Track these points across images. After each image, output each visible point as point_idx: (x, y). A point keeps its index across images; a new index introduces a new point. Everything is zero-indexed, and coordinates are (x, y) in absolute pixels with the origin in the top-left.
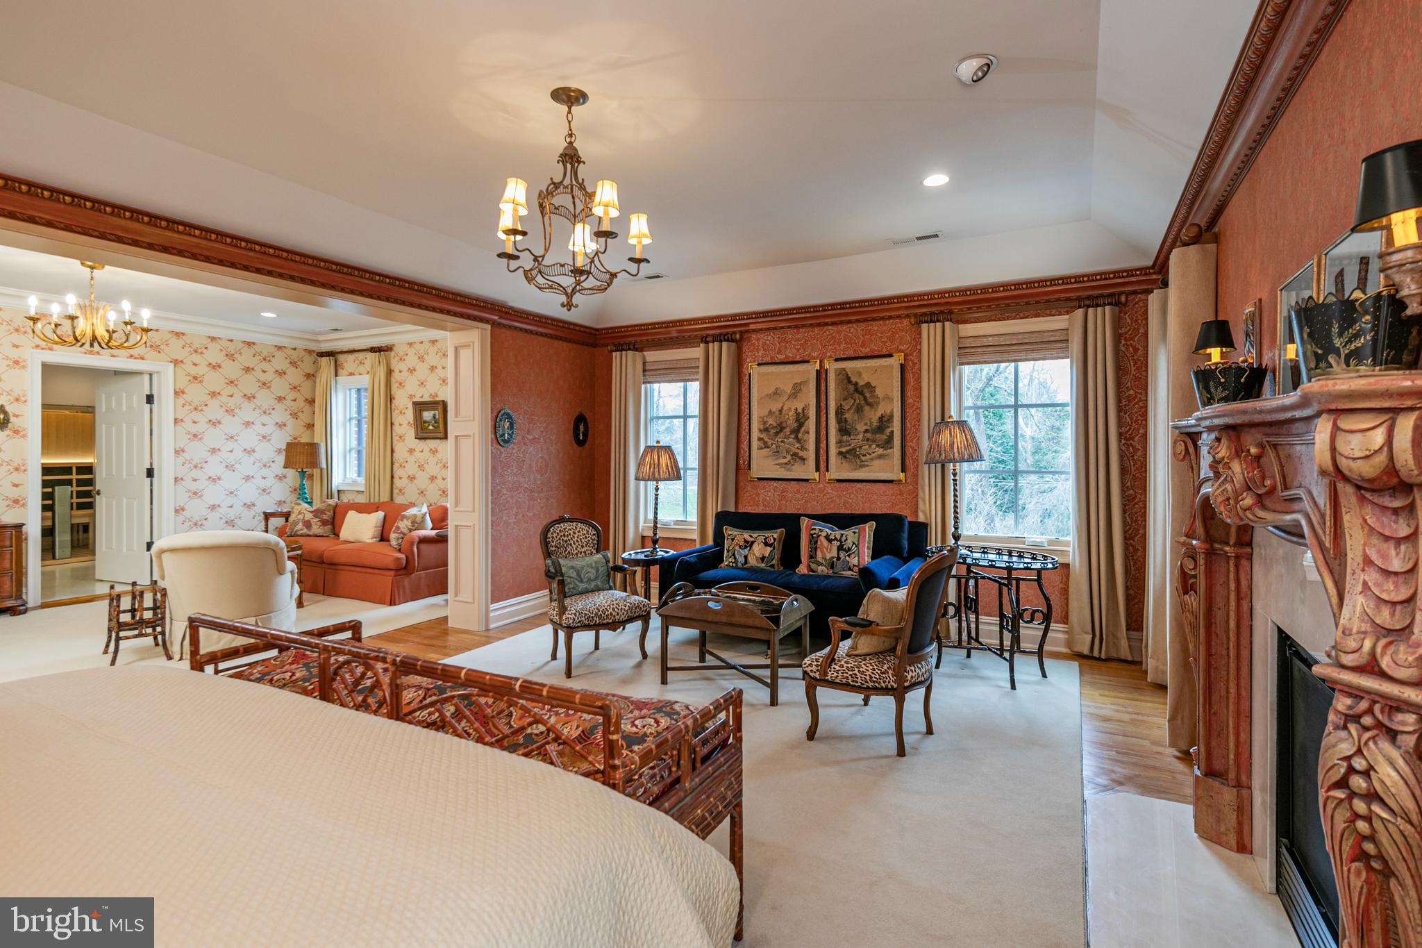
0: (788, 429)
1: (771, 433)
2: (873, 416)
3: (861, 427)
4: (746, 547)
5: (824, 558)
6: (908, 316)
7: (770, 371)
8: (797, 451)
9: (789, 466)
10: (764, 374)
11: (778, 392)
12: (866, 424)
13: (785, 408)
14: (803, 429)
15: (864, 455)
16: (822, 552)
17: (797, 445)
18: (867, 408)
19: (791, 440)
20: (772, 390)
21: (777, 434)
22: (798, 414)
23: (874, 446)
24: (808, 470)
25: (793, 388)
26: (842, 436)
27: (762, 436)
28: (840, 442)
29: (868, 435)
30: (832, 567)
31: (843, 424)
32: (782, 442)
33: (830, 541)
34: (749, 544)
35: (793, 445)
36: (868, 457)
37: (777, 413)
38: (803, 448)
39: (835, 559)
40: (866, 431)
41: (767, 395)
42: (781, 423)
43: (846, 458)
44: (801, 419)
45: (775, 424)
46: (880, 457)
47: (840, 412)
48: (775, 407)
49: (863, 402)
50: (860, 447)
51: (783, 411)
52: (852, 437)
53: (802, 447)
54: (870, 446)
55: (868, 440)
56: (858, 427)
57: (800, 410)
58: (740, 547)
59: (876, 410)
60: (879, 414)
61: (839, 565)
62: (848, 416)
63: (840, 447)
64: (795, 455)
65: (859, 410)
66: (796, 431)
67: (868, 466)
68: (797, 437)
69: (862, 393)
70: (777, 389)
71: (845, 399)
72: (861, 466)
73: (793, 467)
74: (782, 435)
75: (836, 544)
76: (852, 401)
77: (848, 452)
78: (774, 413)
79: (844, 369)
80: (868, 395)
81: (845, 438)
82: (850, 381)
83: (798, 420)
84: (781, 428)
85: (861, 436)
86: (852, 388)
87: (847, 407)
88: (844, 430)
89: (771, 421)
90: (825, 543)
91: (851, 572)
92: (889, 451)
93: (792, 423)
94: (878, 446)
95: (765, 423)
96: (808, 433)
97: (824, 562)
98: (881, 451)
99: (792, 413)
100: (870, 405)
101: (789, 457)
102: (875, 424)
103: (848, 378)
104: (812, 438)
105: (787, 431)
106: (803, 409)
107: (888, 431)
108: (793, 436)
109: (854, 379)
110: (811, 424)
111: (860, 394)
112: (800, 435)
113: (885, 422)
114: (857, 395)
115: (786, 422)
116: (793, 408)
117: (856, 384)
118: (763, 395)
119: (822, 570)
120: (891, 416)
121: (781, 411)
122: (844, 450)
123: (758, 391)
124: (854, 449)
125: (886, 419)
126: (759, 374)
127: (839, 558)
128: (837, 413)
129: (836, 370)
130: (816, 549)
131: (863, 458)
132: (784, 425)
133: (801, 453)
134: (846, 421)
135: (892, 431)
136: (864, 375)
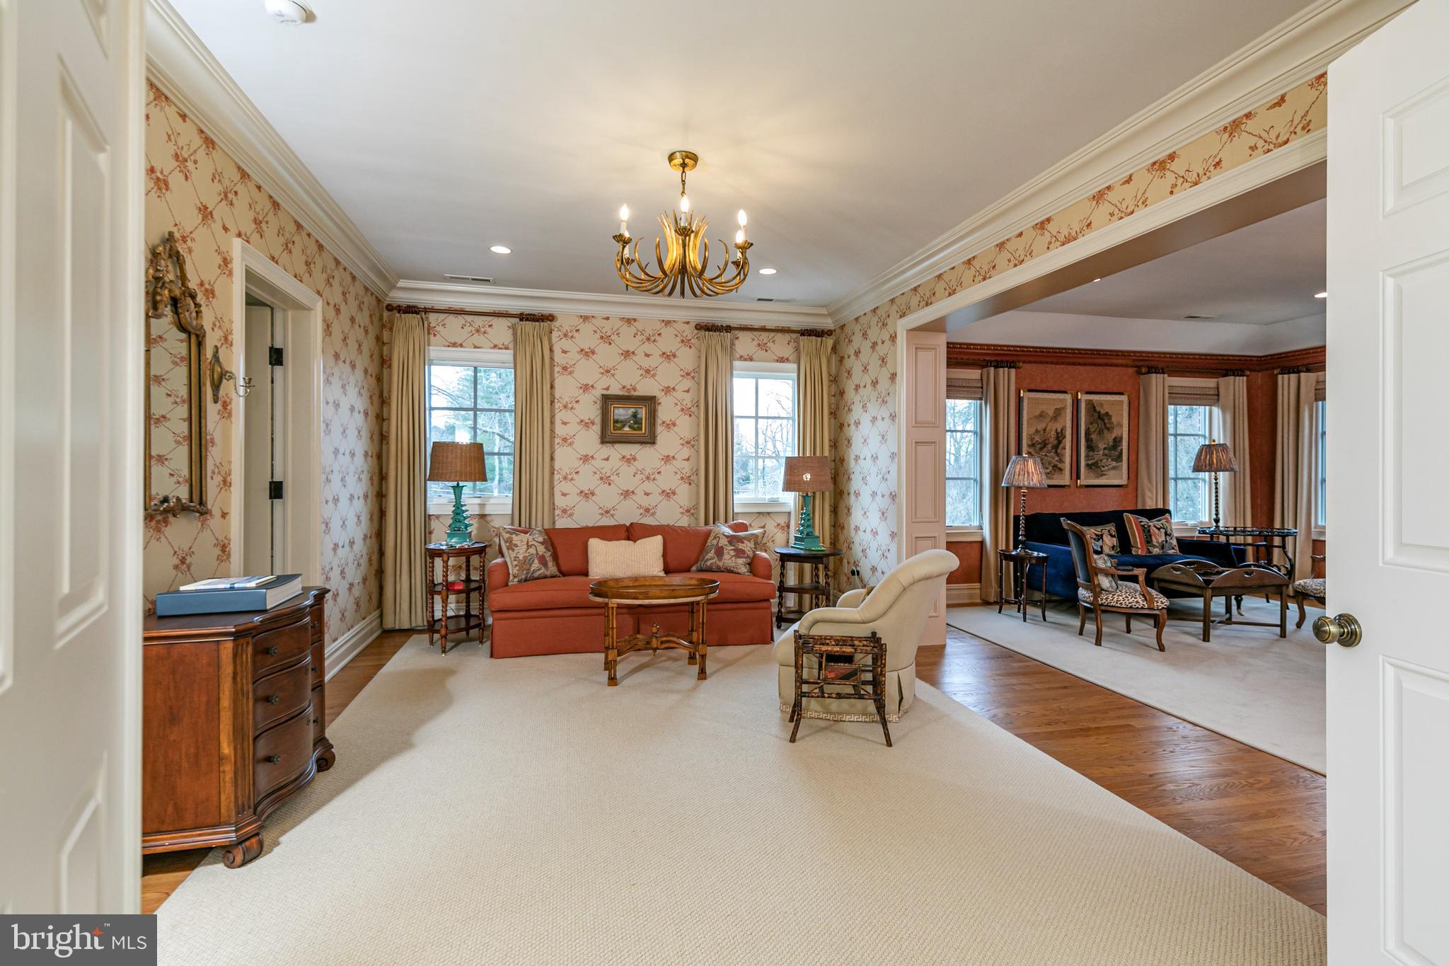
0: (1050, 445)
1: (1037, 448)
2: (1110, 437)
3: (1102, 446)
4: (1099, 540)
5: (1158, 542)
6: (1132, 366)
7: (1037, 396)
8: (1056, 463)
9: (1049, 475)
10: (1032, 399)
11: (1043, 414)
12: (1105, 444)
13: (1048, 428)
14: (1061, 446)
15: (1103, 467)
16: (1156, 539)
17: (1057, 458)
18: (1105, 431)
19: (1052, 454)
20: (1037, 413)
21: (1041, 449)
22: (1057, 433)
23: (1110, 460)
24: (1065, 479)
25: (1055, 413)
26: (1089, 451)
27: (1030, 450)
28: (1087, 456)
29: (1106, 452)
30: (1163, 548)
31: (1090, 443)
32: (1046, 455)
33: (1159, 529)
34: (1100, 537)
35: (1053, 458)
36: (1106, 468)
37: (1042, 432)
38: (1061, 461)
39: (1164, 542)
40: (1105, 449)
41: (1034, 417)
42: (1045, 440)
43: (1091, 468)
44: (1060, 437)
45: (1040, 441)
46: (1114, 468)
47: (1088, 433)
48: (1041, 427)
49: (1103, 427)
50: (1101, 461)
51: (1047, 430)
52: (1096, 453)
53: (1060, 459)
54: (1107, 460)
55: (1106, 455)
56: (1100, 445)
57: (1059, 430)
58: (1094, 539)
59: (1112, 432)
60: (1113, 436)
61: (1167, 545)
62: (1093, 436)
63: (1088, 460)
64: (1055, 466)
65: (1100, 433)
66: (1056, 447)
67: (1105, 475)
68: (1056, 452)
69: (1103, 420)
70: (1042, 412)
71: (1092, 424)
72: (1102, 475)
73: (1054, 476)
74: (1045, 449)
75: (1163, 531)
76: (1096, 426)
77: (1093, 464)
78: (1040, 432)
79: (1091, 401)
80: (1106, 421)
81: (1091, 453)
82: (1095, 410)
83: (1057, 438)
84: (1044, 444)
85: (1101, 452)
86: (1096, 415)
87: (1092, 430)
88: (1090, 447)
89: (1037, 438)
90: (1157, 531)
91: (1173, 551)
92: (1120, 463)
93: (1053, 441)
94: (1112, 460)
95: (1032, 439)
96: (1065, 449)
97: (1157, 545)
98: (1114, 464)
99: (1053, 433)
100: (1108, 429)
101: (1050, 468)
102: (1111, 444)
103: (1094, 407)
104: (1068, 452)
105: (1049, 447)
106: (1062, 430)
107: (1119, 448)
108: (1053, 451)
109: (1098, 409)
110: (1068, 442)
111: (1100, 419)
112: (1059, 451)
113: (1117, 441)
114: (1100, 421)
115: (1049, 439)
116: (1054, 429)
117: (1099, 413)
118: (1032, 416)
119: (1156, 551)
120: (1121, 438)
121: (1044, 430)
122: (1090, 462)
123: (1028, 414)
124: (1097, 462)
125: (1118, 440)
126: (1029, 398)
127: (1166, 541)
128: (1086, 436)
129: (1086, 400)
130: (1150, 536)
131: (1103, 469)
132: (1047, 442)
133: (1059, 465)
134: (1092, 440)
135: (1122, 450)
136: (1105, 407)
